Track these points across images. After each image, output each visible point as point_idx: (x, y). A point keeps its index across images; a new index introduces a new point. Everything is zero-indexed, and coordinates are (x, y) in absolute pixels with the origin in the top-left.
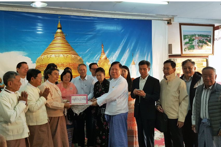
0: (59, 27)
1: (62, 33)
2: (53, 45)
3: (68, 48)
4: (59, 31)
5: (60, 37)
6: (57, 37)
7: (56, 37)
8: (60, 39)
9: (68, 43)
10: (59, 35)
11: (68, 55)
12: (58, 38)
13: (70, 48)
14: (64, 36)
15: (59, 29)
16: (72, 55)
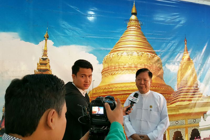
0: (134, 11)
1: (137, 20)
2: (124, 39)
4: (133, 17)
5: (135, 26)
6: (131, 26)
7: (129, 26)
8: (134, 30)
9: (144, 35)
10: (133, 23)
11: (143, 53)
12: (132, 27)
13: (146, 43)
14: (139, 26)
15: (133, 15)
16: (148, 54)
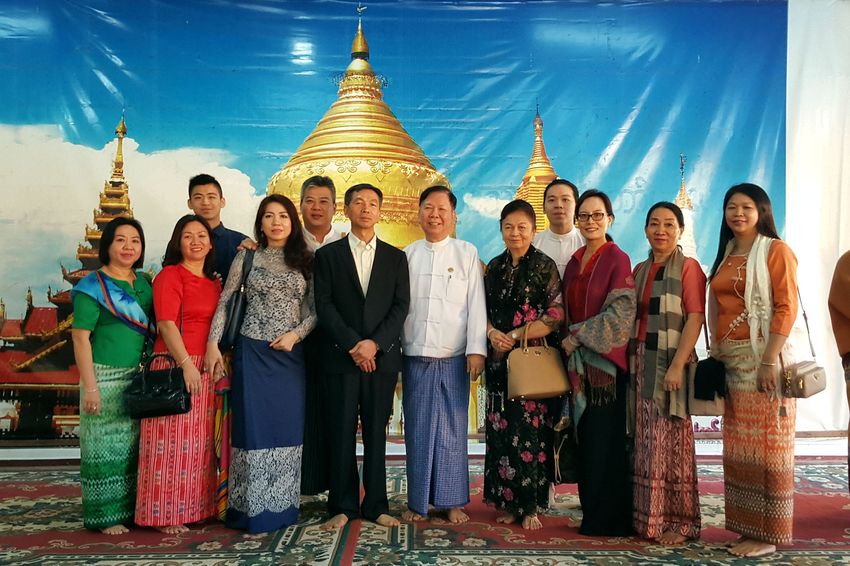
0: (359, 48)
1: (369, 73)
2: (331, 125)
3: (389, 134)
4: (358, 65)
5: (362, 90)
6: (351, 90)
7: (345, 91)
8: (361, 99)
9: (391, 114)
10: (357, 80)
11: (390, 163)
12: (354, 93)
13: (396, 135)
14: (376, 87)
15: (356, 58)
16: (407, 166)
